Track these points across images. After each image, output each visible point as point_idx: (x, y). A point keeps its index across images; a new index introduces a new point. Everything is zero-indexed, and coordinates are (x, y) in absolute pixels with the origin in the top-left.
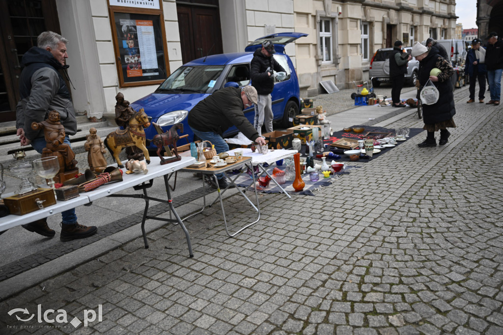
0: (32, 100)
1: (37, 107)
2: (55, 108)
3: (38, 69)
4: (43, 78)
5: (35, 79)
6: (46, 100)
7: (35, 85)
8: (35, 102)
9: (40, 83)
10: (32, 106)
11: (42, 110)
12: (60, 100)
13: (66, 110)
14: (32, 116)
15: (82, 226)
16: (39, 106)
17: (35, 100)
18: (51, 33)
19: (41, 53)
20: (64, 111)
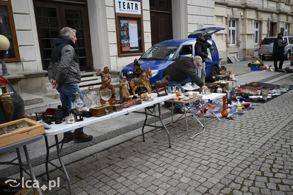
0: (63, 62)
1: (65, 66)
2: (72, 67)
3: (65, 46)
4: (68, 51)
5: (64, 51)
6: (69, 62)
7: (64, 54)
8: (64, 63)
9: (66, 53)
10: (62, 66)
11: (67, 68)
12: (75, 63)
13: (77, 69)
14: (62, 71)
15: (85, 134)
16: (66, 65)
17: (64, 62)
18: (68, 28)
19: (65, 38)
20: (76, 70)
